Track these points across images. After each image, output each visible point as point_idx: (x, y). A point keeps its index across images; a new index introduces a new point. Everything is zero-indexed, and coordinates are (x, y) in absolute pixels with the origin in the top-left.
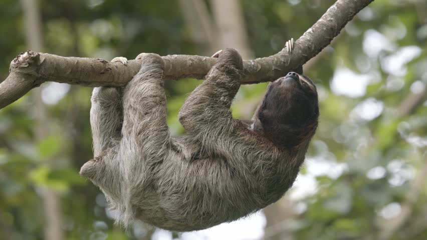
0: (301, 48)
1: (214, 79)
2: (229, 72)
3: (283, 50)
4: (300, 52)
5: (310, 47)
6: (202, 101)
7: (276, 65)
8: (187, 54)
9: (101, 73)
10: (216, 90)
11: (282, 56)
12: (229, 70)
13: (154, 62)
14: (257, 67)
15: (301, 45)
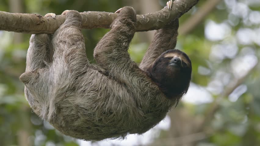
0: (177, 6)
1: (118, 28)
2: (128, 24)
3: (164, 8)
4: (177, 9)
5: (183, 5)
6: (111, 45)
7: (160, 19)
8: (97, 11)
9: (37, 25)
10: (120, 37)
11: (164, 12)
12: (128, 23)
13: (74, 17)
14: (147, 19)
15: (177, 4)
